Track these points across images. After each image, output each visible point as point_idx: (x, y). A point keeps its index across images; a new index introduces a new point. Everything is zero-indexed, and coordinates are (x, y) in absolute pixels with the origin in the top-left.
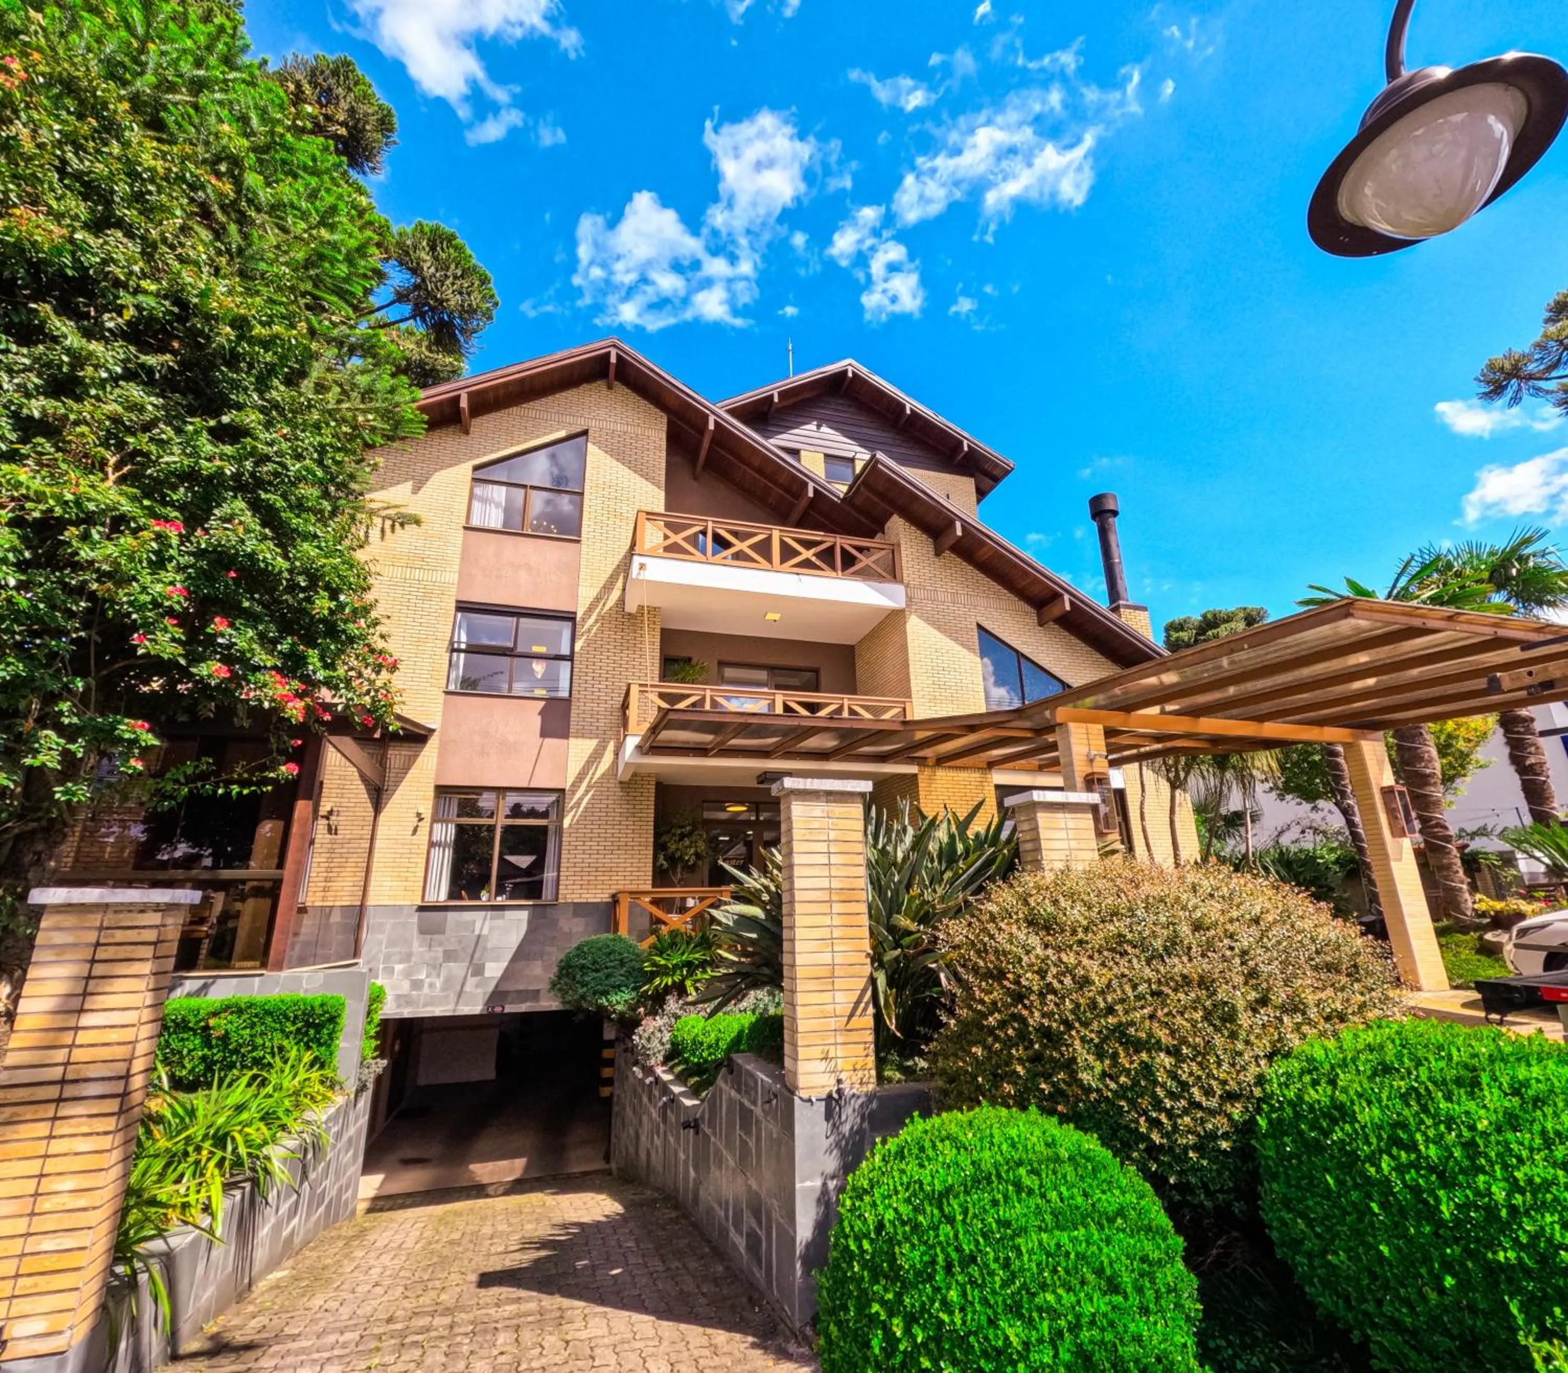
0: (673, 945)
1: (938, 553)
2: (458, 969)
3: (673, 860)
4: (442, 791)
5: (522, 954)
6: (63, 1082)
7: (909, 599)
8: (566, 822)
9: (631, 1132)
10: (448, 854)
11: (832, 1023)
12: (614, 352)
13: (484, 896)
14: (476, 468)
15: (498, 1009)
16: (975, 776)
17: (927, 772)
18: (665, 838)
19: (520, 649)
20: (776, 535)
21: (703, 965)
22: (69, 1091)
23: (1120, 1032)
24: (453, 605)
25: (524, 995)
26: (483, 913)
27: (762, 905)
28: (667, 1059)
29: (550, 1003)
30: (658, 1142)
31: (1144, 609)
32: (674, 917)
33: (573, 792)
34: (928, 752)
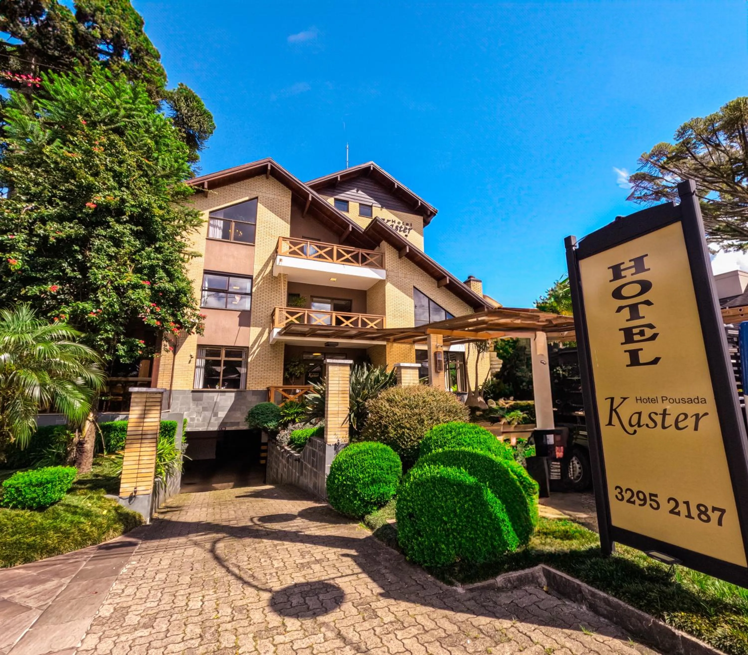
0: (291, 406)
1: (400, 257)
2: (208, 414)
3: (291, 375)
4: (200, 347)
5: (232, 409)
6: (142, 435)
7: (387, 276)
8: (249, 360)
9: (275, 470)
10: (203, 371)
11: (338, 426)
12: (269, 164)
13: (217, 387)
14: (211, 212)
15: (224, 429)
16: (408, 346)
17: (390, 344)
18: (288, 366)
19: (230, 290)
20: (335, 248)
21: (302, 413)
22: (144, 437)
23: (399, 426)
24: (202, 272)
25: (233, 424)
26: (217, 394)
27: (321, 394)
28: (289, 444)
29: (244, 427)
30: (285, 470)
31: (480, 281)
32: (292, 396)
33: (252, 348)
34: (391, 337)
